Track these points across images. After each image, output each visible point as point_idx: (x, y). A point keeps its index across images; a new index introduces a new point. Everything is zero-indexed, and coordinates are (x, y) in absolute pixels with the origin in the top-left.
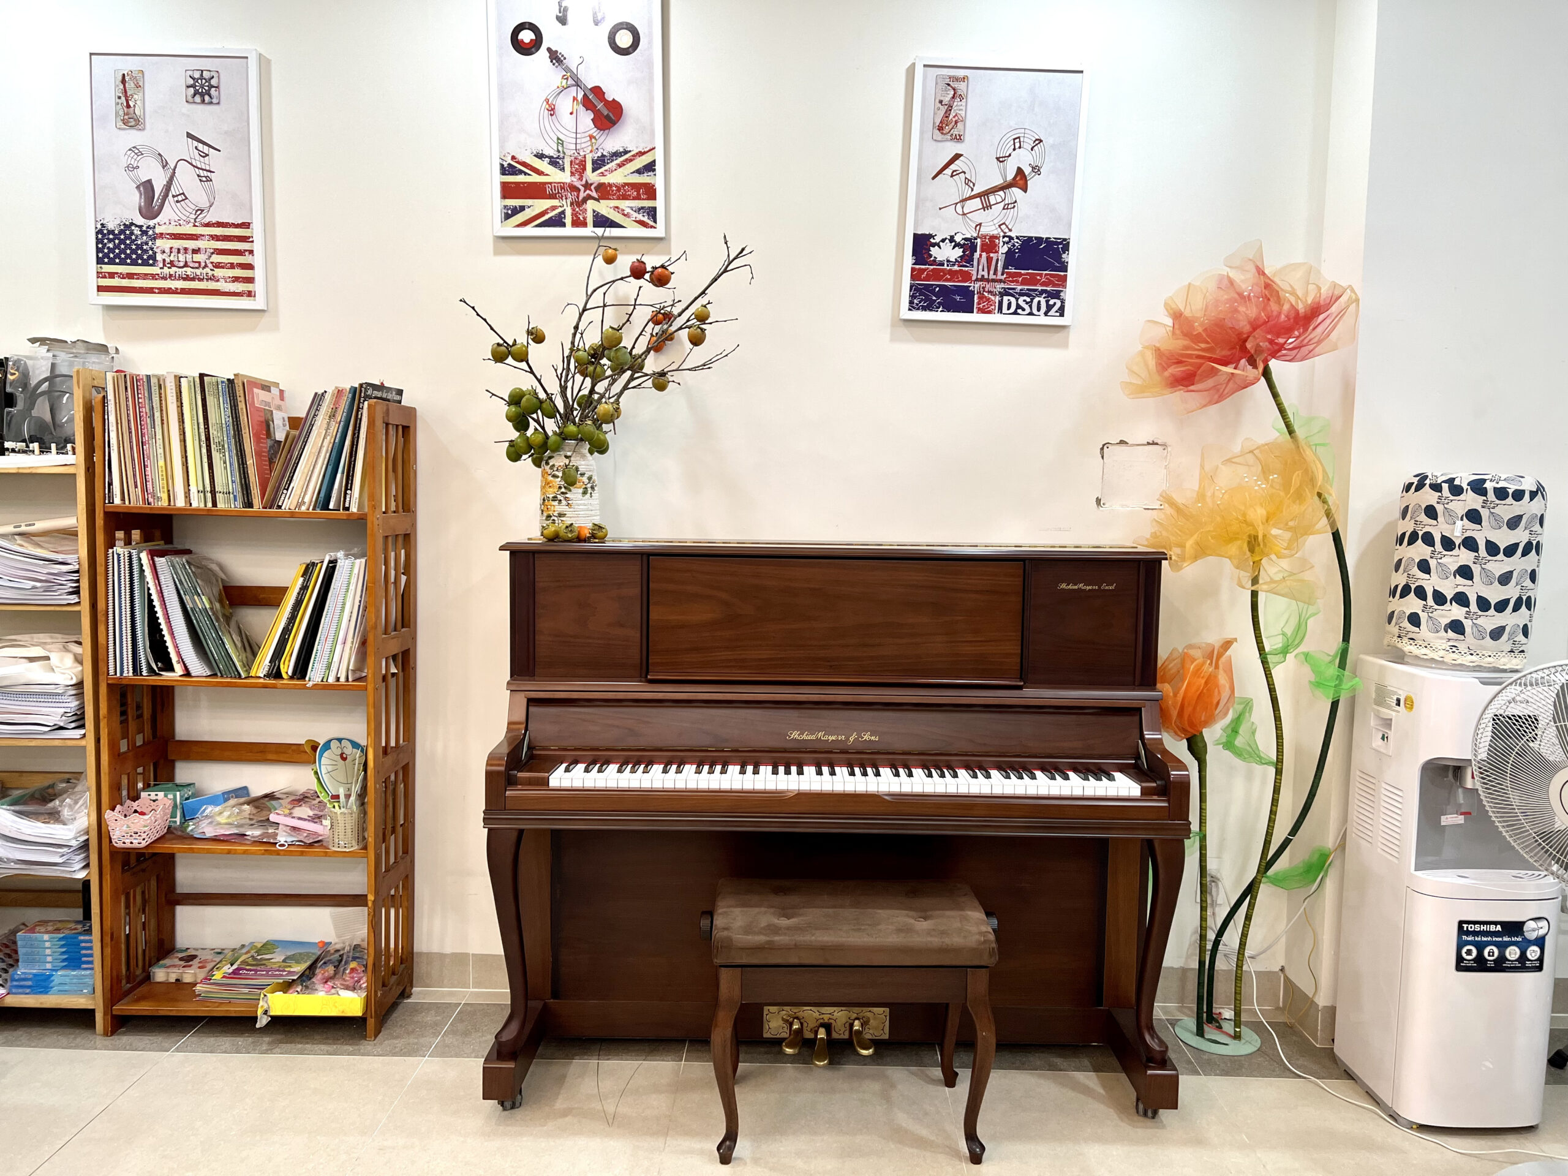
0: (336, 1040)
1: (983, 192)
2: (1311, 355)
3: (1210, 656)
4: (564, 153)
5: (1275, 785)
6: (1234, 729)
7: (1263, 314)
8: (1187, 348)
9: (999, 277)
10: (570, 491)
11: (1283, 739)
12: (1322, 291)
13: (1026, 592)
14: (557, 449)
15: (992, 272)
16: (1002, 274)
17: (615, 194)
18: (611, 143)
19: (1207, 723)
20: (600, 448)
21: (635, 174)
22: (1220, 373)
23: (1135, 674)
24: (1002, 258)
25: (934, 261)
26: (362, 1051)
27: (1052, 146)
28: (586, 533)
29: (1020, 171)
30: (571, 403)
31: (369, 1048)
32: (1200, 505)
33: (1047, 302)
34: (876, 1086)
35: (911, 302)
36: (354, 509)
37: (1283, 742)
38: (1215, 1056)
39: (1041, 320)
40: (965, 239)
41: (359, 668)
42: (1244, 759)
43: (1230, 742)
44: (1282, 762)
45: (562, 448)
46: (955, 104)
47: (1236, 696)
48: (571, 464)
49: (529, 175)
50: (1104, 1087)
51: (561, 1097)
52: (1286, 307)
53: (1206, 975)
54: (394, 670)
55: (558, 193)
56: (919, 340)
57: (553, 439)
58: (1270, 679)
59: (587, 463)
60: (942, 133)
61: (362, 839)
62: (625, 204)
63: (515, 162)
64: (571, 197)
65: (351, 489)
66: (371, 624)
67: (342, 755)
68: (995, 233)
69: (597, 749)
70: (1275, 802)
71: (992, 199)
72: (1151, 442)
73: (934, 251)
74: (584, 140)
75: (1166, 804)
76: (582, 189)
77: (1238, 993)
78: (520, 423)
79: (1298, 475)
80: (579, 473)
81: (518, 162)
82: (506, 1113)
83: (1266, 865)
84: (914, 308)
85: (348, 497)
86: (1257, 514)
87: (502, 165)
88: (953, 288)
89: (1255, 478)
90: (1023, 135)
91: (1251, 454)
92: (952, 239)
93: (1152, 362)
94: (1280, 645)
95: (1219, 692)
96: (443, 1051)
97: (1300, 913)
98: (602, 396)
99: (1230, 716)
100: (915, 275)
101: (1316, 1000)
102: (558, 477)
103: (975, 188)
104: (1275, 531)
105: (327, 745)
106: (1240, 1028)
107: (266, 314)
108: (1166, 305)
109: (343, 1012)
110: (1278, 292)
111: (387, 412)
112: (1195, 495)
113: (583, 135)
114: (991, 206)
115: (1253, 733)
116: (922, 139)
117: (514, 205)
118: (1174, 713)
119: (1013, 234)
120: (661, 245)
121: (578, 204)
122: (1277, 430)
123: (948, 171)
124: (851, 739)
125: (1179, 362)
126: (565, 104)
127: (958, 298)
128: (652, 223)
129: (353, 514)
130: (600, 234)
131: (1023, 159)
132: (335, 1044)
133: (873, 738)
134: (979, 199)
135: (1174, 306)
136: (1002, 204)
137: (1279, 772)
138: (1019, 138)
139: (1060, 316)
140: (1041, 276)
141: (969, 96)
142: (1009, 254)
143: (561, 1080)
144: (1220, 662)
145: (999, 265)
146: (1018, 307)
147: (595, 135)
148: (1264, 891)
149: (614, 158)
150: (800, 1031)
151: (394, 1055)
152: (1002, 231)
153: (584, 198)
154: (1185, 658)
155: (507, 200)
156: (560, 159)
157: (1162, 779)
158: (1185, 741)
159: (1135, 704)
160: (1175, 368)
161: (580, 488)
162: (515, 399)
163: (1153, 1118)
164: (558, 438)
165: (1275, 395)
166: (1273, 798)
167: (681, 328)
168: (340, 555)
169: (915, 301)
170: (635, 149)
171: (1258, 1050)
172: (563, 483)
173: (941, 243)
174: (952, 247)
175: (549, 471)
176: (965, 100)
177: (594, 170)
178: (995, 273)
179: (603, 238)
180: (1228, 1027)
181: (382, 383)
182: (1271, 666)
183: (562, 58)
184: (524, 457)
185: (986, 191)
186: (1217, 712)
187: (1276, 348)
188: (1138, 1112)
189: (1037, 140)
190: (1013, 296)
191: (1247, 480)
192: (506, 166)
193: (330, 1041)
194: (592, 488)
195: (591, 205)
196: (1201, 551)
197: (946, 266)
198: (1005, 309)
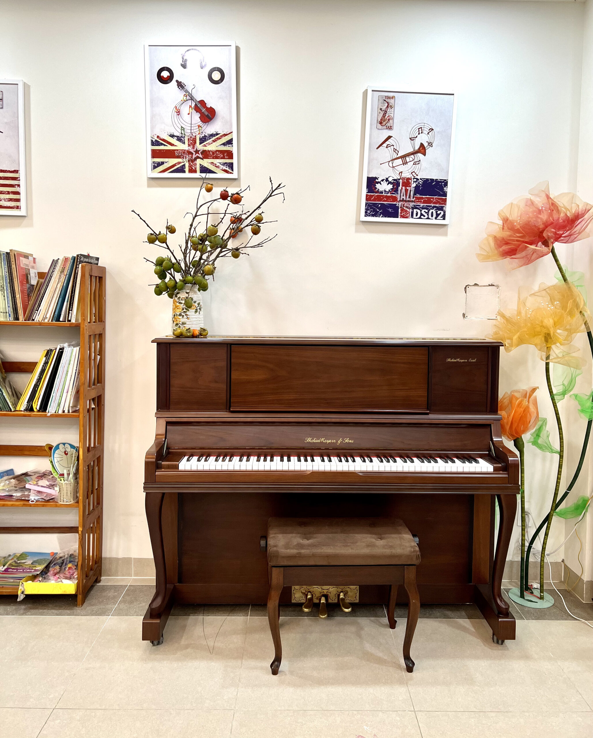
0: (60, 608)
1: (403, 156)
2: (576, 240)
3: (525, 396)
4: (185, 134)
5: (559, 464)
6: (538, 435)
7: (551, 219)
8: (510, 236)
9: (412, 199)
10: (188, 311)
11: (563, 440)
12: (580, 207)
13: (430, 363)
14: (182, 289)
15: (408, 197)
16: (413, 198)
17: (212, 156)
18: (210, 129)
19: (524, 431)
20: (204, 288)
21: (222, 146)
22: (528, 249)
23: (487, 406)
24: (413, 190)
25: (378, 191)
26: (75, 613)
27: (438, 132)
28: (197, 333)
29: (422, 145)
30: (189, 265)
31: (79, 611)
32: (519, 317)
33: (436, 212)
34: (353, 629)
35: (366, 212)
36: (73, 321)
37: (563, 441)
38: (531, 609)
39: (433, 221)
40: (394, 180)
41: (75, 406)
42: (543, 450)
43: (536, 441)
44: (563, 452)
45: (184, 288)
46: (388, 110)
47: (539, 417)
48: (189, 297)
49: (166, 146)
50: (475, 628)
51: (183, 637)
52: (562, 215)
53: (525, 564)
54: (93, 406)
55: (182, 155)
56: (370, 232)
57: (179, 283)
58: (556, 408)
59: (197, 296)
60: (382, 125)
61: (76, 498)
62: (217, 161)
63: (159, 139)
64: (188, 157)
65: (72, 310)
66: (82, 382)
67: (65, 452)
68: (409, 176)
69: (203, 449)
70: (559, 473)
71: (408, 159)
72: (491, 284)
73: (378, 186)
74: (195, 128)
75: (507, 476)
76: (194, 153)
77: (542, 574)
78: (162, 275)
79: (571, 302)
80: (193, 301)
81: (161, 139)
82: (155, 647)
83: (556, 505)
84: (368, 215)
85: (70, 314)
86: (549, 322)
87: (152, 141)
88: (387, 205)
89: (547, 303)
90: (423, 126)
91: (544, 291)
92: (387, 180)
93: (492, 244)
94: (562, 390)
95: (530, 415)
96: (119, 613)
97: (573, 531)
98: (205, 261)
99: (537, 427)
100: (368, 198)
101: (582, 577)
102: (182, 303)
103: (399, 154)
104: (559, 331)
105: (57, 447)
106: (543, 593)
107: (26, 218)
108: (499, 214)
109: (65, 592)
110: (557, 207)
111: (91, 270)
112: (516, 313)
113: (195, 125)
114: (407, 163)
115: (548, 436)
116: (371, 128)
117: (158, 161)
118: (508, 428)
119: (418, 177)
120: (235, 183)
121: (192, 161)
122: (557, 278)
123: (385, 145)
124: (339, 442)
125: (507, 243)
126: (185, 109)
127: (390, 210)
128: (230, 171)
129: (73, 323)
130: (204, 177)
131: (423, 139)
132: (60, 609)
133: (351, 441)
134: (401, 159)
135: (503, 214)
136: (413, 162)
137: (561, 457)
138: (421, 128)
139: (443, 219)
140: (433, 199)
141: (396, 106)
142: (417, 187)
143: (184, 628)
144: (530, 399)
145: (411, 193)
146: (422, 214)
147: (201, 125)
148: (555, 519)
149: (211, 137)
150: (311, 599)
151: (92, 615)
152: (413, 175)
153: (195, 158)
154: (512, 398)
155: (154, 159)
156: (183, 137)
157: (503, 462)
158: (513, 441)
159: (488, 422)
160: (506, 247)
161: (194, 309)
162: (160, 263)
163: (502, 644)
164: (182, 283)
165: (556, 261)
166: (558, 471)
167: (247, 226)
168: (66, 345)
169: (368, 212)
170: (222, 132)
171: (553, 605)
172: (185, 306)
173: (381, 182)
174: (387, 184)
175: (177, 301)
176: (393, 108)
177: (200, 144)
178: (409, 197)
179: (205, 179)
180: (537, 593)
181: (89, 254)
182: (556, 401)
183: (184, 86)
184: (164, 293)
185: (405, 155)
186: (530, 425)
187: (558, 236)
188: (493, 641)
189: (430, 129)
190: (419, 209)
191: (543, 304)
192: (154, 141)
193: (57, 608)
194: (200, 309)
195: (199, 161)
196: (521, 341)
197: (384, 194)
198: (415, 216)
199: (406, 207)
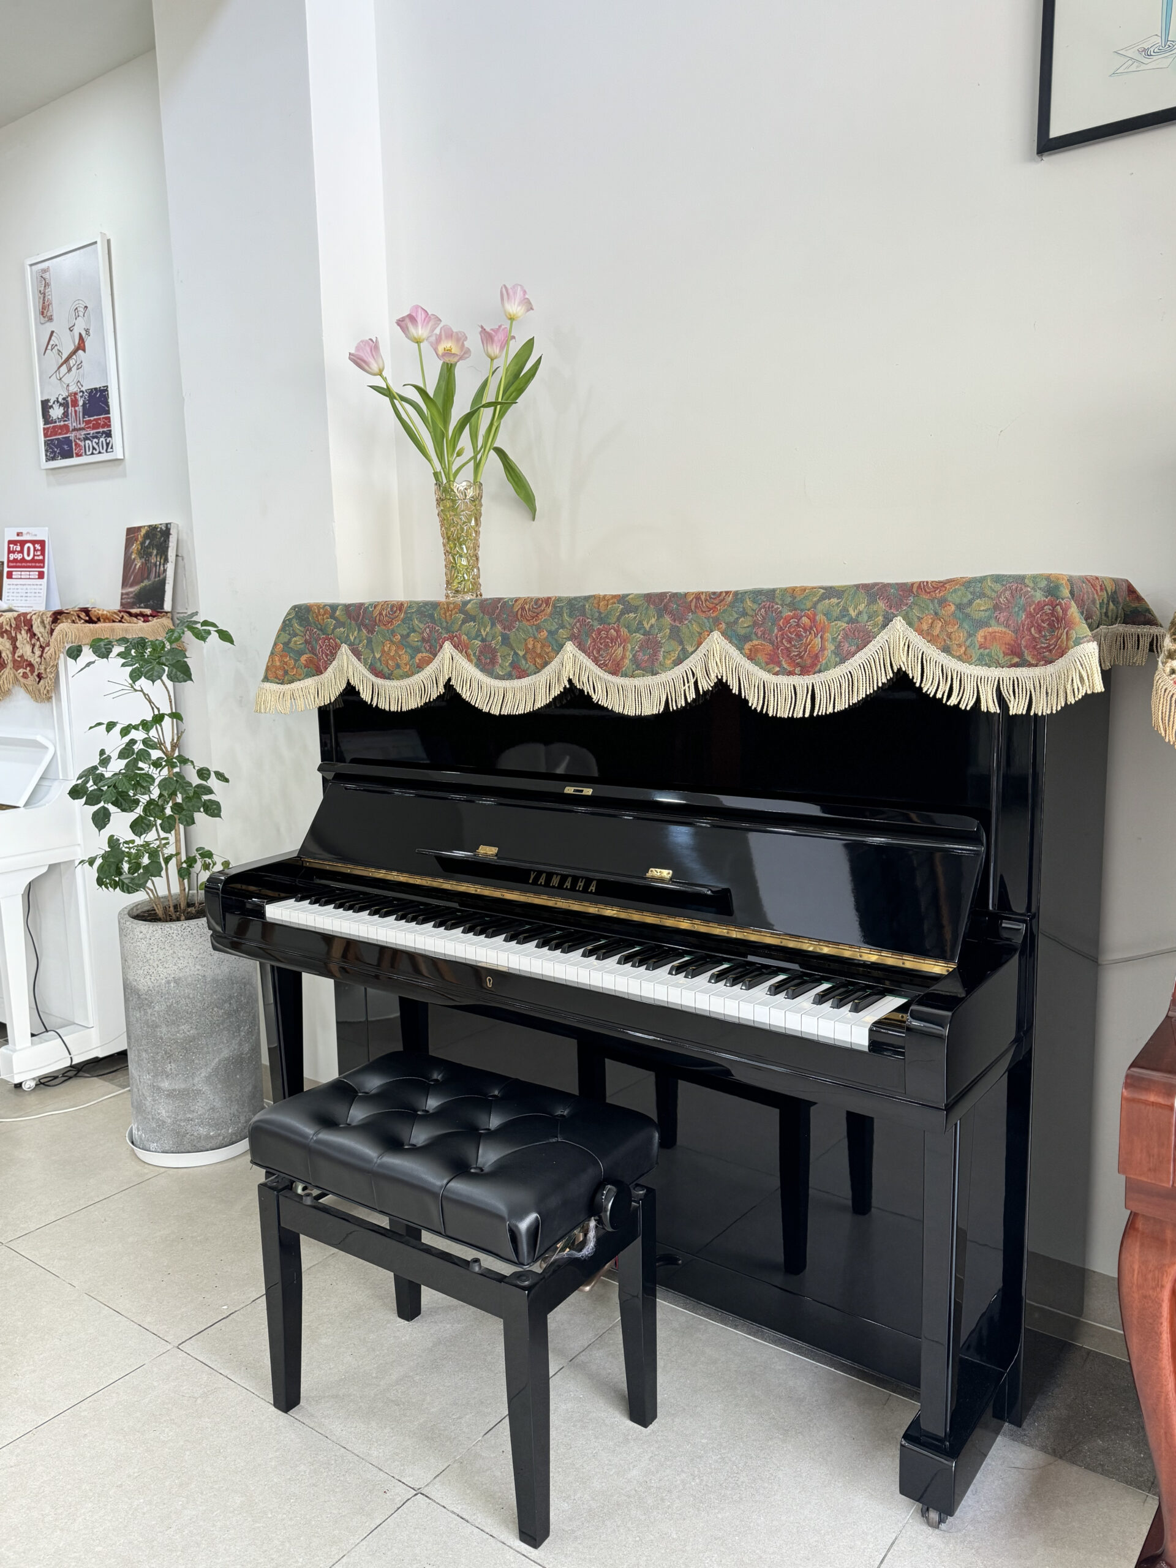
9: (83, 426)
15: (78, 422)
16: (83, 423)
24: (81, 410)
25: (52, 419)
29: (80, 335)
33: (106, 440)
35: (46, 455)
39: (105, 457)
40: (64, 399)
46: (47, 291)
60: (44, 316)
68: (75, 390)
71: (72, 362)
73: (51, 411)
84: (47, 459)
88: (63, 439)
92: (58, 400)
100: (45, 432)
116: (36, 324)
119: (83, 389)
123: (49, 347)
127: (66, 447)
136: (75, 367)
138: (76, 309)
139: (113, 453)
140: (102, 421)
141: (52, 282)
142: (84, 405)
145: (80, 416)
146: (94, 448)
169: (48, 453)
173: (53, 405)
174: (58, 406)
176: (50, 286)
178: (80, 424)
190: (90, 440)
197: (58, 424)
198: (88, 453)
199: (79, 439)
